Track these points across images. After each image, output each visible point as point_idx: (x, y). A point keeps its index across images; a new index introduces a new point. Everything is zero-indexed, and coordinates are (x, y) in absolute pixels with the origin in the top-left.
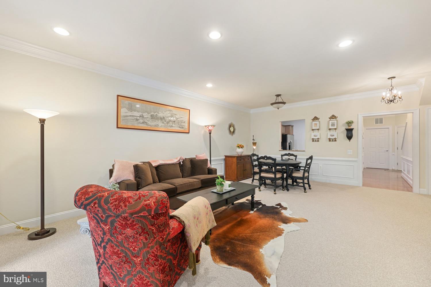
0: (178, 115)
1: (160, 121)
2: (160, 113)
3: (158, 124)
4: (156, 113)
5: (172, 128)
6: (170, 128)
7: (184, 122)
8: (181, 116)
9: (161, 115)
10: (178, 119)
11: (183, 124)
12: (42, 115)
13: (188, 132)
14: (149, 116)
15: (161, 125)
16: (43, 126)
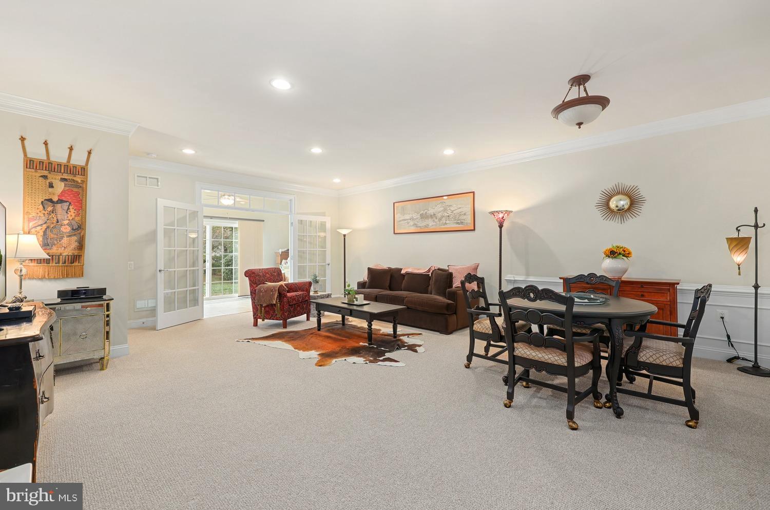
0: (455, 206)
1: (430, 220)
2: (430, 209)
3: (427, 223)
4: (426, 211)
5: (446, 226)
6: (443, 227)
7: (465, 214)
8: (459, 206)
9: (431, 212)
10: (455, 212)
11: (462, 217)
12: (344, 232)
13: (473, 229)
14: (419, 216)
15: (431, 224)
16: (345, 238)
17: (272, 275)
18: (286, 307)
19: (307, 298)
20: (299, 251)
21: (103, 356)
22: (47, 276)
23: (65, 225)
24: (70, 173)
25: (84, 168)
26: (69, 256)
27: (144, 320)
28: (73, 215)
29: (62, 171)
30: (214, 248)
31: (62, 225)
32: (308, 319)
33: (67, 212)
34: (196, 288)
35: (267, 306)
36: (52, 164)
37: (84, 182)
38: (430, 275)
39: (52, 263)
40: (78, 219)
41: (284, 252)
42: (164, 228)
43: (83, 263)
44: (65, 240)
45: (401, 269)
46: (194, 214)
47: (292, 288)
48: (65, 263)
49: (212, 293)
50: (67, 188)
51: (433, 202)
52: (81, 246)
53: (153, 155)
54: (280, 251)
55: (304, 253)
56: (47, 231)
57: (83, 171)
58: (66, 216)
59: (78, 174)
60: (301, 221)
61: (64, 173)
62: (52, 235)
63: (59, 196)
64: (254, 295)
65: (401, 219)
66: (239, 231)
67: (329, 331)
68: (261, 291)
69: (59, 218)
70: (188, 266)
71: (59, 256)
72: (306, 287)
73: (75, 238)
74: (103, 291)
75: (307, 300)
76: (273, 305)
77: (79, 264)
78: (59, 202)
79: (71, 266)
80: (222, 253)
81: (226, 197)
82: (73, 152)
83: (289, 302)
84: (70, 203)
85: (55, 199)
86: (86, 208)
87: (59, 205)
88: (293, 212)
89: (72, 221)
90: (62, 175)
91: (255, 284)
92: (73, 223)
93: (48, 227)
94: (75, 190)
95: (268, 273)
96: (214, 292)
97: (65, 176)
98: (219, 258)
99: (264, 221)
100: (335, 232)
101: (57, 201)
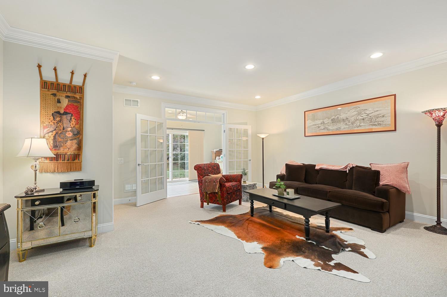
0: (371, 109)
1: (342, 123)
2: (342, 114)
3: (339, 127)
4: (338, 116)
5: (360, 128)
7: (383, 116)
8: (377, 109)
9: (343, 116)
10: (371, 115)
11: (380, 119)
12: (263, 136)
13: (394, 129)
14: (330, 121)
15: (343, 127)
16: (263, 141)
17: (213, 169)
18: (225, 195)
19: (239, 188)
20: (230, 151)
21: (91, 236)
22: (57, 170)
23: (69, 131)
24: (72, 92)
25: (82, 88)
26: (71, 155)
27: (130, 198)
28: (74, 123)
29: (67, 91)
30: (174, 149)
31: (66, 131)
32: (240, 204)
33: (70, 122)
34: (163, 176)
35: (211, 193)
36: (59, 85)
37: (82, 98)
38: (348, 172)
39: (60, 160)
40: (77, 126)
41: (217, 151)
42: (141, 135)
43: (81, 160)
44: (69, 143)
45: (315, 166)
46: (161, 125)
47: (228, 178)
48: (69, 160)
49: (173, 177)
50: (70, 103)
51: (346, 108)
52: (80, 147)
53: (134, 83)
54: (215, 150)
55: (232, 152)
56: (56, 136)
57: (81, 90)
58: (69, 124)
59: (78, 93)
60: (231, 129)
61: (68, 91)
62: (60, 139)
63: (64, 109)
64: (201, 184)
65: (311, 124)
66: (189, 138)
67: (260, 217)
68: (206, 182)
69: (65, 126)
70: (157, 162)
71: (65, 155)
72: (238, 179)
73: (75, 141)
74: (92, 183)
75: (239, 189)
76: (215, 193)
77: (79, 161)
78: (65, 113)
79: (73, 163)
80: (179, 152)
81: (181, 114)
82: (74, 76)
83: (227, 191)
84: (72, 115)
85: (62, 111)
86: (83, 118)
87: (65, 116)
88: (225, 123)
89: (74, 128)
90: (67, 93)
91: (201, 176)
92: (74, 129)
93: (57, 133)
94: (75, 104)
95: (210, 167)
96: (174, 176)
97: (69, 94)
98: (177, 155)
99: (204, 130)
100: (255, 136)
101: (63, 113)
